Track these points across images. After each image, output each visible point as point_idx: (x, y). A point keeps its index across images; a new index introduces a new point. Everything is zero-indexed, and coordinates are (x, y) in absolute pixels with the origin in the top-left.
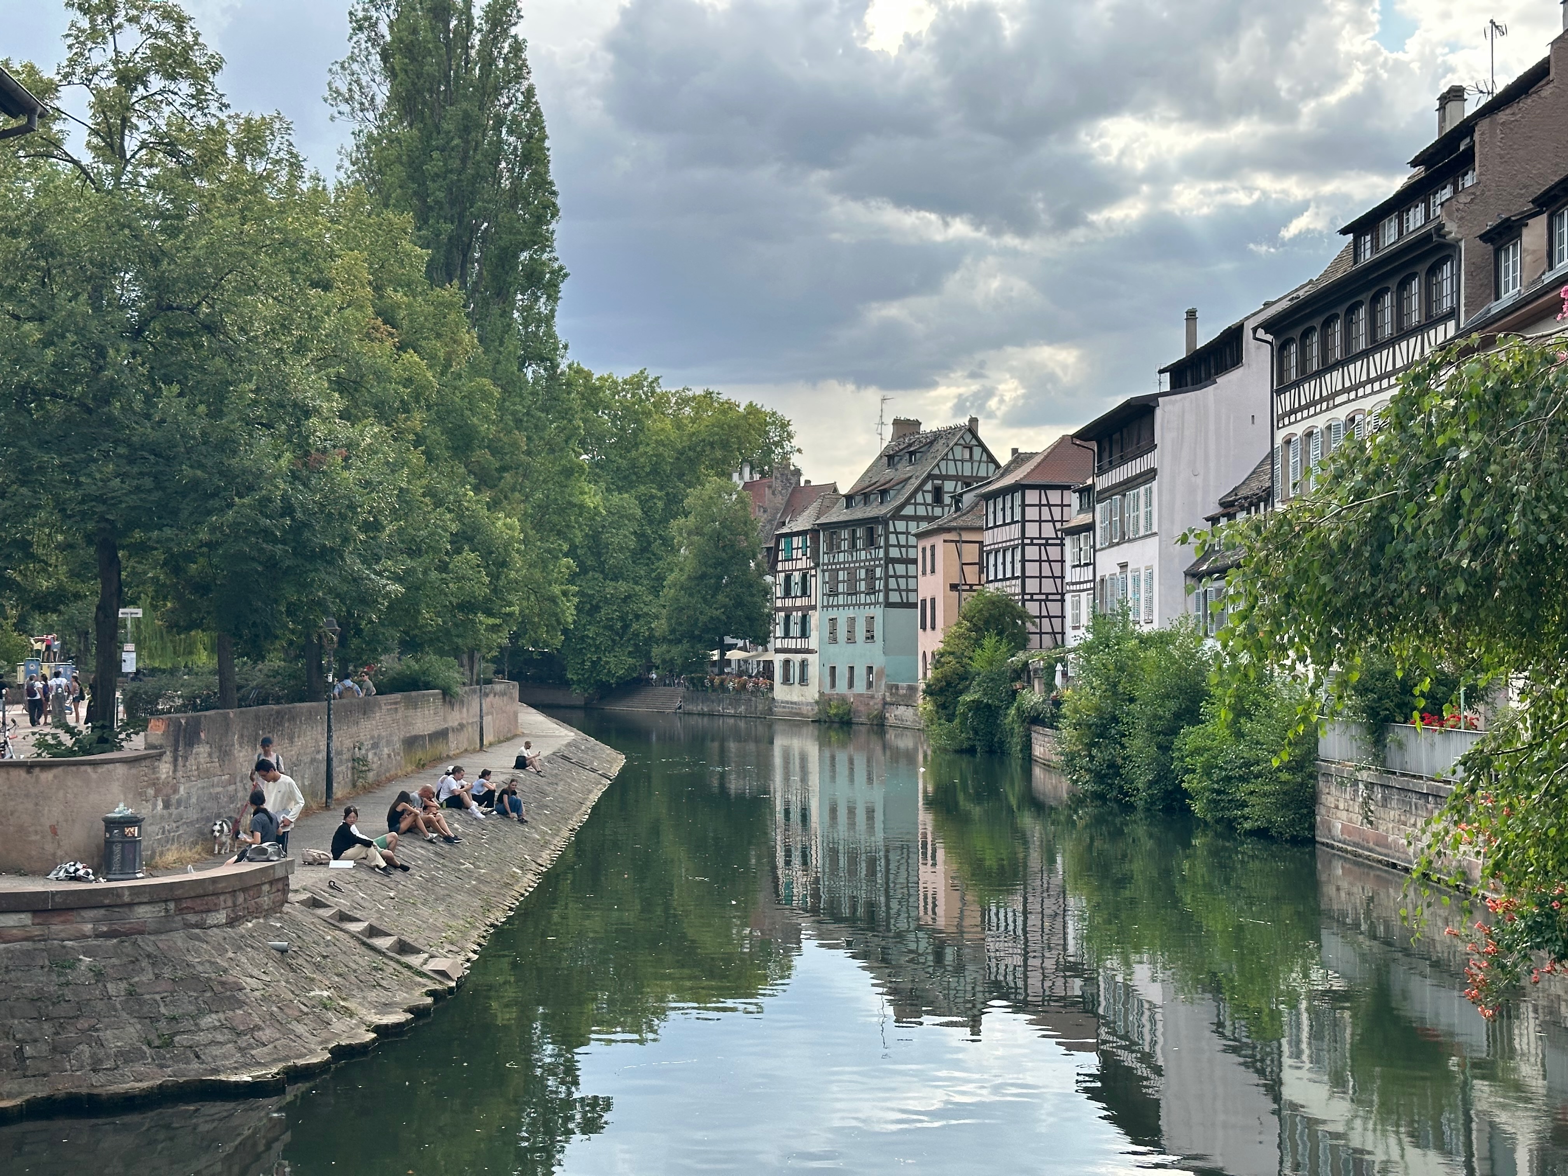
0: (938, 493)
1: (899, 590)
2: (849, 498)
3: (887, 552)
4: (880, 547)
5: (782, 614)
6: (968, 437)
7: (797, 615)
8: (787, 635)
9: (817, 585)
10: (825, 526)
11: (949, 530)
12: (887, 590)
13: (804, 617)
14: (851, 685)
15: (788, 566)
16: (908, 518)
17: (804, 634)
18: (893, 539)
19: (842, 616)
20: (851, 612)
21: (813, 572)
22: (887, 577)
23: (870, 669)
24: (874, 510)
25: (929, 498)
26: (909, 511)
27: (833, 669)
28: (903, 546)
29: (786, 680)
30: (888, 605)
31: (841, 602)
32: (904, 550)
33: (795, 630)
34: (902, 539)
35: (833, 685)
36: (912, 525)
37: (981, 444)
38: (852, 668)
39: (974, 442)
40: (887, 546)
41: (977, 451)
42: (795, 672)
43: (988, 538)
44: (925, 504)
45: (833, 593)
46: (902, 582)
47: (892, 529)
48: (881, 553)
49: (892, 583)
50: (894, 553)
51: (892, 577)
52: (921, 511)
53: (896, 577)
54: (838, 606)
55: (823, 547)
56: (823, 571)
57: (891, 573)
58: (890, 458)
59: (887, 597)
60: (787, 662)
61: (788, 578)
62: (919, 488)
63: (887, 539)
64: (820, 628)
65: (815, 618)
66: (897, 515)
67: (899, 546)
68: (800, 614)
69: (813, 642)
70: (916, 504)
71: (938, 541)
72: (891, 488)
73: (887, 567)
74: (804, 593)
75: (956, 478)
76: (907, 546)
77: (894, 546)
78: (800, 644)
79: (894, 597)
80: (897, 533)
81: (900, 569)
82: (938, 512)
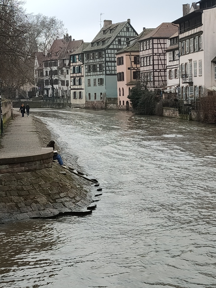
0: (120, 41)
1: (109, 70)
2: (92, 43)
3: (105, 59)
4: (103, 58)
5: (73, 78)
6: (128, 25)
7: (77, 79)
8: (74, 84)
9: (84, 70)
10: (85, 52)
11: (127, 52)
12: (106, 70)
13: (80, 79)
14: (95, 98)
15: (74, 64)
16: (111, 49)
17: (80, 84)
18: (107, 55)
19: (92, 78)
20: (94, 77)
21: (82, 66)
22: (106, 66)
23: (101, 94)
24: (101, 47)
25: (117, 43)
26: (111, 47)
27: (89, 94)
28: (110, 57)
29: (75, 97)
30: (106, 74)
31: (91, 74)
33: (77, 83)
34: (110, 55)
35: (90, 98)
36: (113, 51)
37: (131, 27)
38: (95, 94)
39: (129, 26)
40: (106, 57)
41: (130, 29)
42: (78, 95)
43: (141, 54)
44: (116, 45)
45: (89, 71)
46: (110, 68)
47: (107, 52)
49: (107, 68)
50: (108, 59)
51: (107, 66)
52: (115, 47)
53: (108, 66)
54: (90, 75)
55: (85, 58)
56: (85, 65)
57: (107, 65)
58: (104, 31)
59: (106, 72)
60: (75, 93)
61: (74, 68)
62: (114, 40)
63: (105, 55)
64: (85, 82)
65: (83, 79)
66: (108, 48)
67: (109, 57)
68: (78, 78)
69: (83, 86)
70: (113, 45)
71: (124, 55)
72: (106, 40)
73: (106, 64)
74: (80, 72)
75: (125, 37)
76: (111, 57)
77: (107, 57)
78: (78, 87)
79: (108, 72)
80: (108, 53)
81: (109, 64)
82: (120, 47)
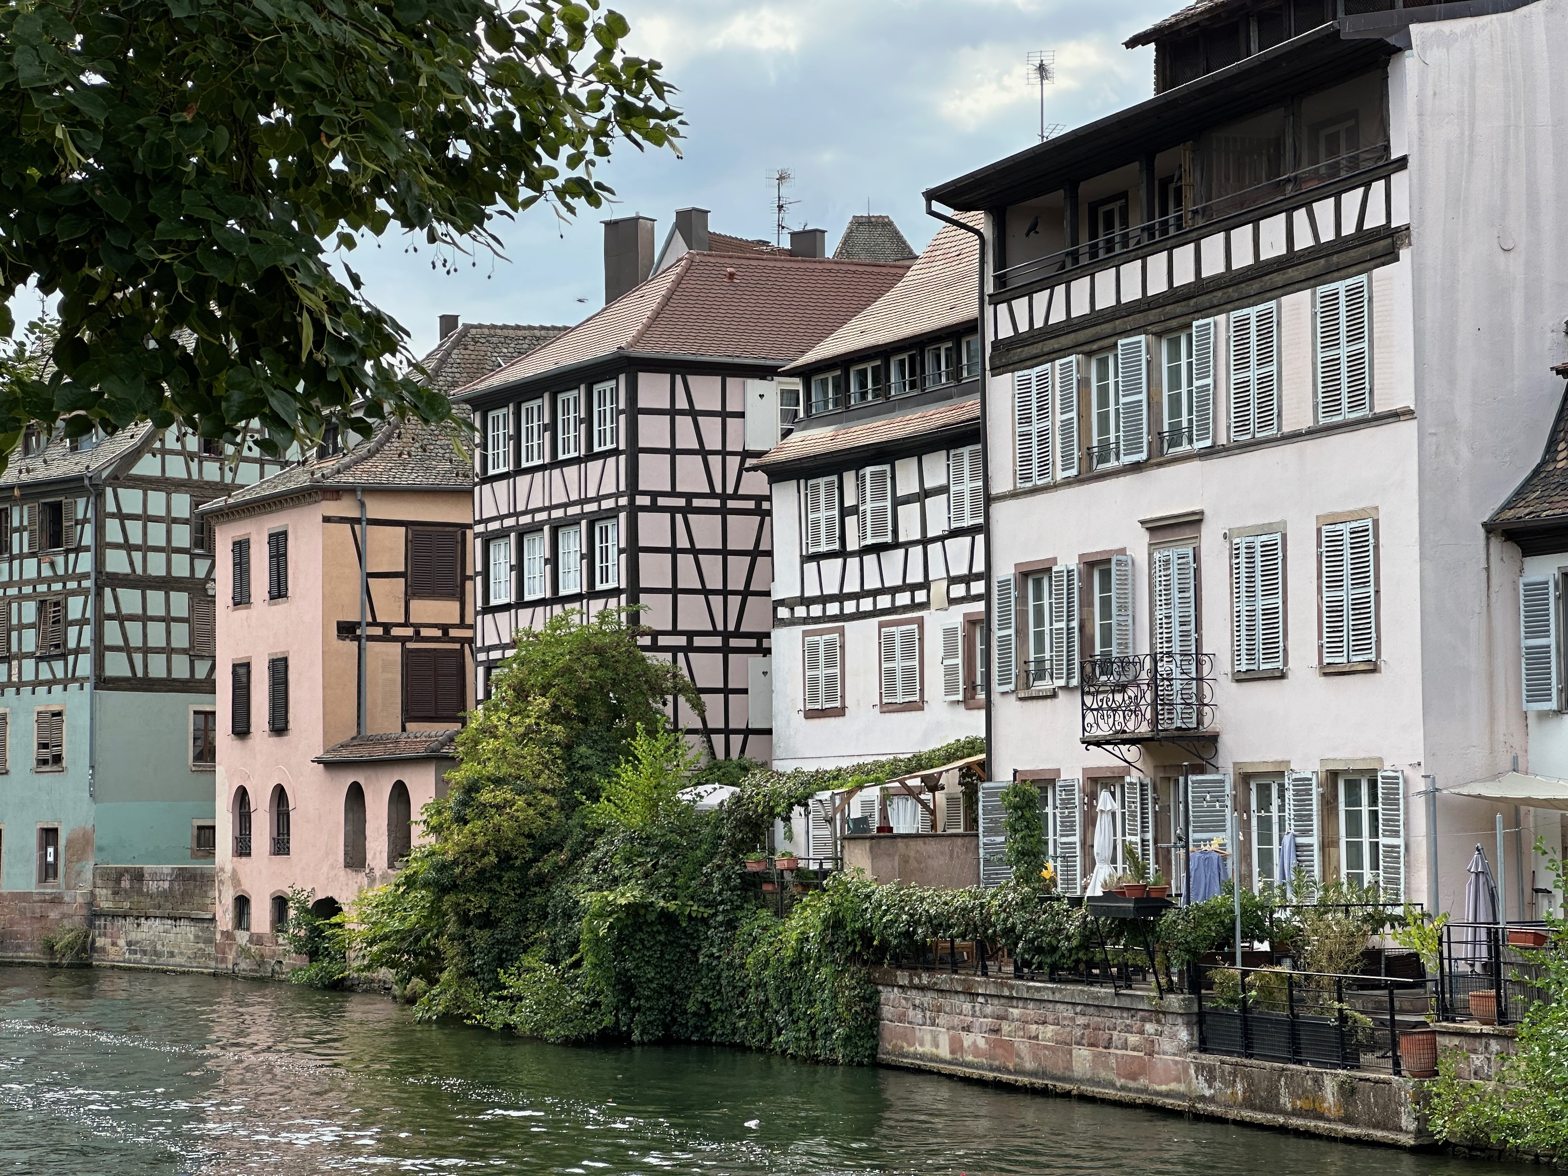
1: (127, 649)
3: (99, 561)
4: (78, 550)
12: (100, 649)
16: (146, 484)
18: (113, 531)
22: (101, 618)
23: (49, 835)
24: (55, 463)
25: (193, 440)
26: (148, 466)
28: (137, 548)
30: (103, 682)
32: (137, 556)
34: (135, 530)
36: (157, 502)
40: (101, 546)
44: (187, 454)
46: (134, 628)
47: (111, 507)
48: (85, 563)
49: (112, 633)
50: (117, 562)
51: (110, 617)
52: (176, 468)
53: (121, 618)
57: (109, 608)
59: (99, 663)
63: (99, 530)
66: (122, 473)
67: (128, 547)
70: (164, 452)
73: (99, 594)
76: (145, 548)
77: (117, 546)
79: (116, 666)
80: (122, 517)
81: (130, 600)
82: (211, 471)
